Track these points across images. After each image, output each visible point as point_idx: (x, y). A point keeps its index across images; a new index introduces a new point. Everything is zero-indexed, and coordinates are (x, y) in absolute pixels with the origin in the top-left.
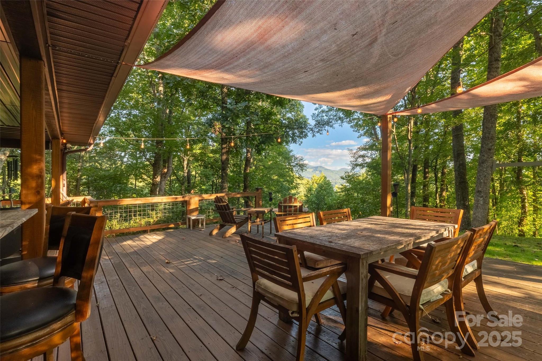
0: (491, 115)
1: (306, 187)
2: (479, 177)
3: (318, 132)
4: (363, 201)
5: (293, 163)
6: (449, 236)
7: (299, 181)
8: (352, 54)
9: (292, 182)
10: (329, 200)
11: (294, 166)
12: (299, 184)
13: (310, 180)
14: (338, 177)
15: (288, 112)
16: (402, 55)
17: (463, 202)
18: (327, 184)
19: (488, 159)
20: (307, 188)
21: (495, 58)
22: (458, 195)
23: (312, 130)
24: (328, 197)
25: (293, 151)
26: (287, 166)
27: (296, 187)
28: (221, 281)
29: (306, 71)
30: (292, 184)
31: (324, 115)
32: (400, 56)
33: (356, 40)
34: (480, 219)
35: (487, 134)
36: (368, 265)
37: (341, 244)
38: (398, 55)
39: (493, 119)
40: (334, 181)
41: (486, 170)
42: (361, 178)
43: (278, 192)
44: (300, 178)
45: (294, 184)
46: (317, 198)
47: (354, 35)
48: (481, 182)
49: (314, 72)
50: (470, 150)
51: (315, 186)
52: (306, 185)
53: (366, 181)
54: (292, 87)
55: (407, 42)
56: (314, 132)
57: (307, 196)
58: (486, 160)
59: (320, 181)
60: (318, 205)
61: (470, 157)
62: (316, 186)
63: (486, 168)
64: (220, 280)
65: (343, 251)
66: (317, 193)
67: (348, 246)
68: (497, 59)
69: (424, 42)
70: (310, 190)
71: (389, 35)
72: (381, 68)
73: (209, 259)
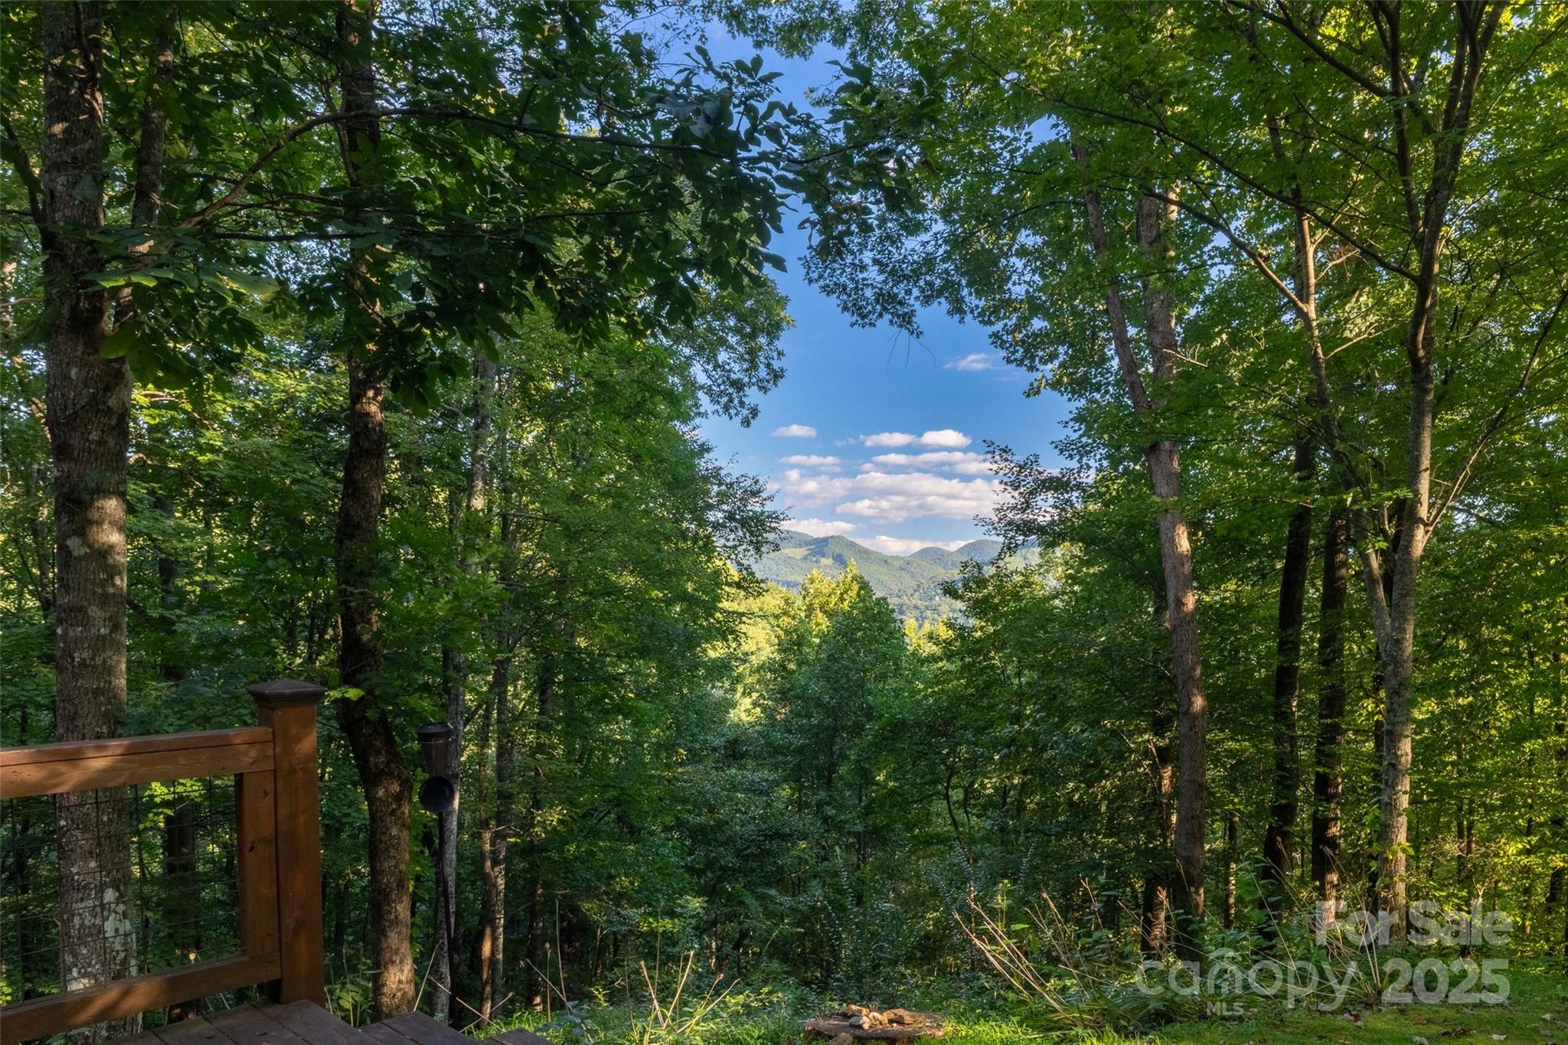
1: (779, 629)
5: (713, 508)
7: (743, 602)
9: (707, 604)
10: (884, 693)
12: (744, 613)
13: (793, 594)
18: (874, 618)
20: (782, 633)
24: (882, 677)
26: (685, 525)
30: (708, 615)
46: (828, 679)
51: (818, 625)
52: (779, 617)
57: (783, 667)
59: (842, 600)
60: (836, 712)
62: (822, 622)
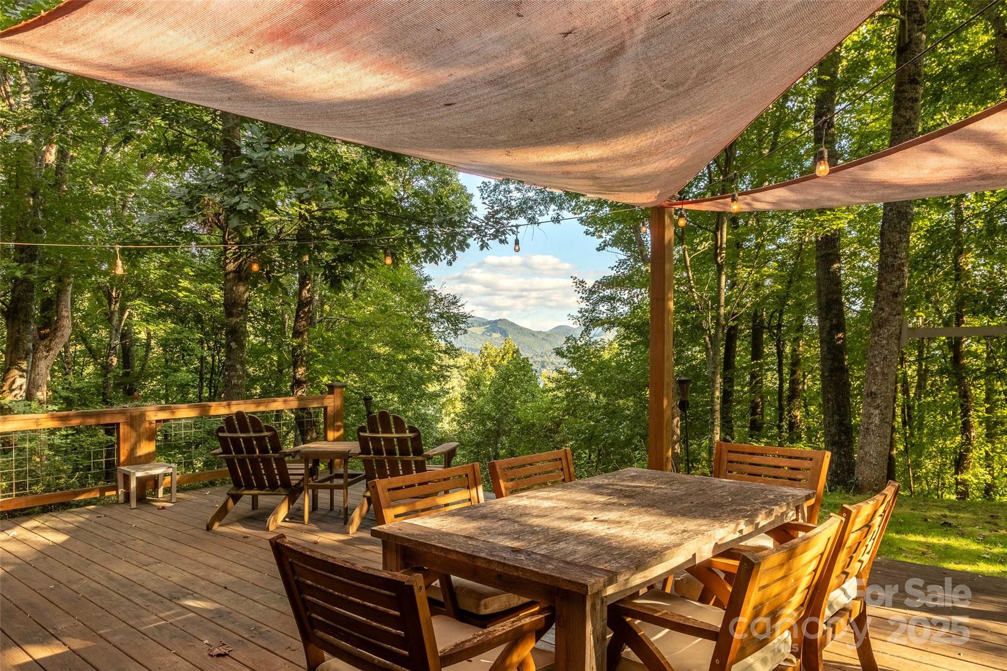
0: (899, 212)
1: (466, 375)
2: (873, 361)
3: (495, 236)
4: (613, 413)
5: (431, 311)
6: (797, 519)
7: (447, 361)
8: (566, 77)
9: (430, 362)
10: (526, 410)
11: (434, 321)
12: (449, 366)
13: (476, 357)
14: (549, 348)
15: (415, 174)
16: (686, 86)
17: (837, 418)
18: (521, 369)
19: (891, 318)
20: (468, 379)
21: (909, 75)
22: (826, 401)
23: (477, 229)
24: (525, 402)
25: (430, 280)
26: (417, 320)
27: (441, 377)
28: (221, 659)
29: (449, 105)
30: (429, 368)
31: (512, 187)
32: (681, 89)
33: (574, 46)
34: (873, 461)
35: (890, 259)
36: (605, 609)
37: (543, 555)
38: (677, 86)
39: (903, 222)
40: (540, 359)
41: (888, 344)
42: (606, 355)
43: (391, 389)
44: (451, 351)
45: (434, 367)
46: (495, 404)
47: (566, 34)
48: (876, 373)
49: (469, 107)
50: (857, 289)
51: (489, 373)
52: (466, 369)
53: (616, 362)
54: (414, 136)
55: (696, 60)
56: (485, 236)
57: (469, 398)
58: (887, 320)
59: (503, 359)
60: (499, 422)
61: (855, 307)
62: (491, 373)
63: (887, 339)
64: (219, 655)
65: (545, 576)
66: (497, 392)
67: (559, 560)
68: (915, 79)
69: (737, 62)
70: (475, 384)
71: (654, 41)
72: (638, 111)
73: (186, 596)
